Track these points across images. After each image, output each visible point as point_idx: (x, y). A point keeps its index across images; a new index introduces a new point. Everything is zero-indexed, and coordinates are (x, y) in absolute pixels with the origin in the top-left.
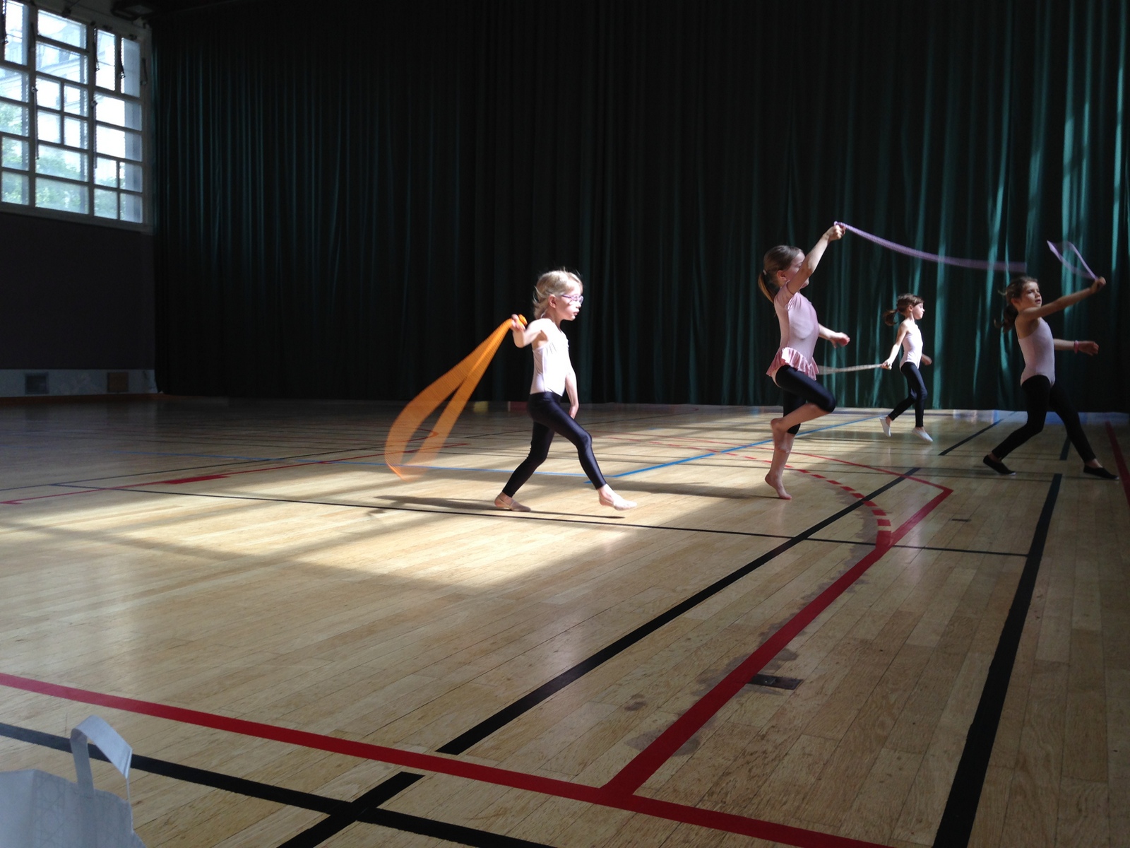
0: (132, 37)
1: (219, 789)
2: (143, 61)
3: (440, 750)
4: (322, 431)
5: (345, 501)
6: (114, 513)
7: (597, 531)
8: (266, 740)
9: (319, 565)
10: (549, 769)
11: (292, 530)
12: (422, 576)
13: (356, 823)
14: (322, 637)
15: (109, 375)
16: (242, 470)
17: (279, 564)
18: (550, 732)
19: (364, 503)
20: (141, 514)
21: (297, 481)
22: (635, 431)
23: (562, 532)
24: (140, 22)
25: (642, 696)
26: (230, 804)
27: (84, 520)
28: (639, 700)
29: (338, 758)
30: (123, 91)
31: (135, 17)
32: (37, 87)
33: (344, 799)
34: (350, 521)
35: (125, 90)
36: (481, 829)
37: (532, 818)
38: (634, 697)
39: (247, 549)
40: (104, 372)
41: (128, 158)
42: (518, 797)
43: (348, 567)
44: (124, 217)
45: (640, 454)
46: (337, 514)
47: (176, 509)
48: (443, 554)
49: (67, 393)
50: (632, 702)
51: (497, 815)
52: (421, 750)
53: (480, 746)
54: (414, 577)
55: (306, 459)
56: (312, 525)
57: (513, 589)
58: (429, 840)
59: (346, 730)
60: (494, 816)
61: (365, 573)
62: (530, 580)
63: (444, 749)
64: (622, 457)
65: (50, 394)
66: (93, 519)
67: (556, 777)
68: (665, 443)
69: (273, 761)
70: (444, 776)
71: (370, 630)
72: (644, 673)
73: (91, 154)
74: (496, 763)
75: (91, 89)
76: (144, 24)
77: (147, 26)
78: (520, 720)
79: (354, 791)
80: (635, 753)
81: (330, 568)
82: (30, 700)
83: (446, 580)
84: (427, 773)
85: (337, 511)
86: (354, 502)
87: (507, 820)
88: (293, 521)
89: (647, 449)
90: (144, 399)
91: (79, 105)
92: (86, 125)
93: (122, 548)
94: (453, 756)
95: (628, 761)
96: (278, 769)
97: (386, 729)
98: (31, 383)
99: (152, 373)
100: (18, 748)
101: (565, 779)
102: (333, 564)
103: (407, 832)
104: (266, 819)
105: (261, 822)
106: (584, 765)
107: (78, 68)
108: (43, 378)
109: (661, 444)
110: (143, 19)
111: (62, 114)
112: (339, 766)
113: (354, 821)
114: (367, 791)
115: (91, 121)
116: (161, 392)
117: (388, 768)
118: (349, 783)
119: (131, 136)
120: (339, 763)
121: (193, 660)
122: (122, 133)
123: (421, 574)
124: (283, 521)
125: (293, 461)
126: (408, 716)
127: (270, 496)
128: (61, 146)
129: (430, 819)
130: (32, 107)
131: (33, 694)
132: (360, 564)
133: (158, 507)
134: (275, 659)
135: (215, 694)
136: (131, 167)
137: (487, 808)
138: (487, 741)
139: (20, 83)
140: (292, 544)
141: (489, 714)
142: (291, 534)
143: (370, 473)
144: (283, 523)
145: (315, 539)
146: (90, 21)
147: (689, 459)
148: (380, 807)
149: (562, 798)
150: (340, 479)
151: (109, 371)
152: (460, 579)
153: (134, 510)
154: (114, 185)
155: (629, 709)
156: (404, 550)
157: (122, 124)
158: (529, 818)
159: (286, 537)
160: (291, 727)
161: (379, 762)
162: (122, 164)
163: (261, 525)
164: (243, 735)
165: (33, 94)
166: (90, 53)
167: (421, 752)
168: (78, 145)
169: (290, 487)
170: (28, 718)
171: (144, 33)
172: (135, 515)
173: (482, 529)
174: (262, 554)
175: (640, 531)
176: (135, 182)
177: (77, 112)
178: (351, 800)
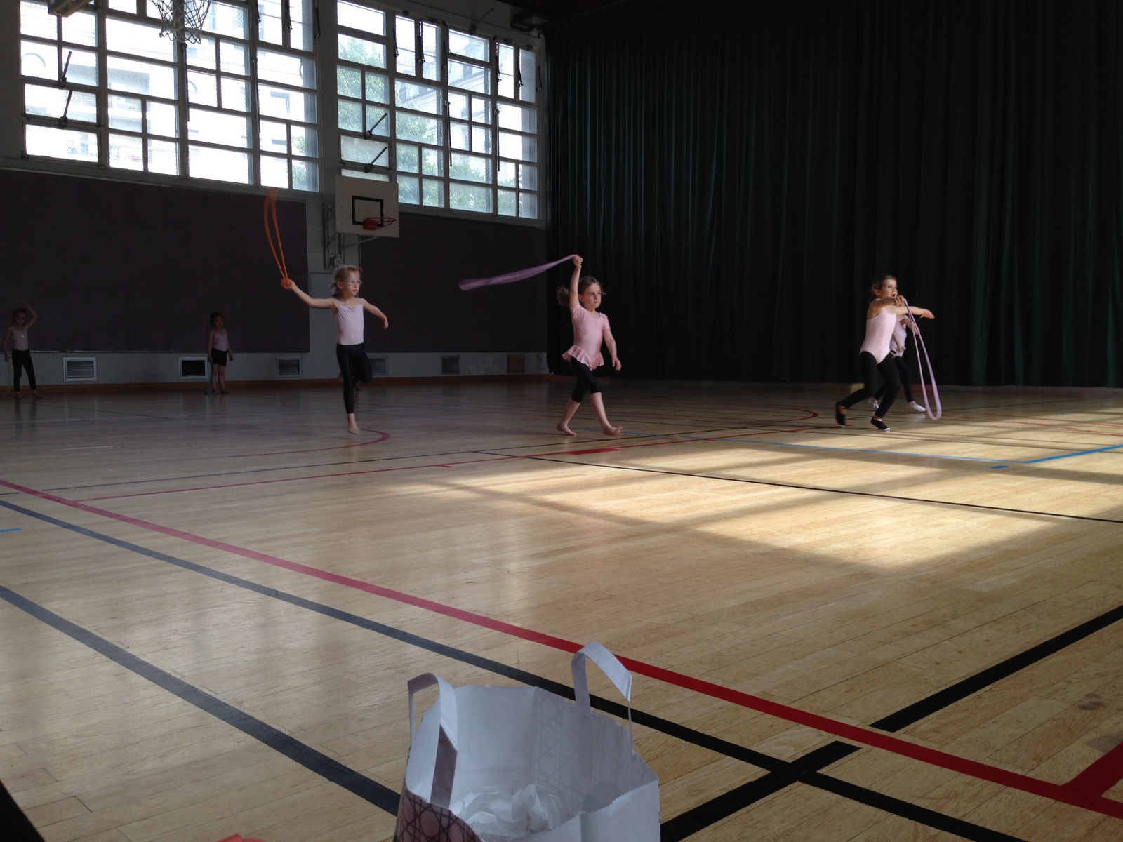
0: (529, 48)
1: (661, 732)
2: (538, 69)
3: (873, 725)
4: (701, 410)
5: (734, 476)
6: (529, 479)
7: (1014, 519)
8: (696, 693)
9: (719, 536)
10: (999, 759)
11: (689, 501)
12: (824, 552)
13: (797, 783)
14: (734, 603)
15: (508, 356)
16: (633, 444)
17: (681, 531)
18: (994, 722)
19: (754, 479)
20: (551, 480)
21: (686, 455)
22: (1042, 415)
23: (973, 518)
24: (535, 33)
25: (1097, 696)
26: (673, 747)
27: (505, 483)
28: (1094, 700)
29: (768, 719)
30: (521, 99)
31: (531, 28)
32: (449, 100)
33: (782, 759)
34: (743, 496)
35: (522, 98)
36: (932, 809)
37: (987, 806)
38: (1088, 696)
39: (650, 517)
40: (505, 355)
41: (525, 160)
42: (968, 784)
43: (746, 538)
44: (522, 215)
45: (1054, 440)
46: (729, 488)
47: (580, 477)
48: (844, 532)
49: (476, 374)
50: (1086, 702)
51: (948, 797)
52: (853, 723)
53: (916, 727)
54: (817, 553)
55: (691, 436)
56: (707, 498)
57: (927, 573)
58: (877, 811)
59: (773, 693)
60: (945, 798)
61: (766, 545)
62: (943, 565)
63: (877, 725)
64: (1031, 443)
65: (462, 375)
66: (513, 482)
67: (1008, 768)
68: (1082, 429)
69: (706, 714)
70: (883, 752)
71: (780, 601)
72: (1096, 672)
73: (494, 158)
74: (938, 746)
75: (494, 98)
76: (539, 34)
77: (542, 36)
78: (957, 706)
79: (792, 753)
80: (1098, 755)
81: (730, 538)
82: (485, 634)
83: (850, 558)
84: (864, 746)
85: (729, 485)
86: (743, 477)
87: (958, 804)
88: (687, 493)
89: (1062, 434)
90: (538, 379)
91: (484, 115)
92: (490, 132)
93: (541, 509)
94: (889, 733)
95: (1091, 762)
96: (712, 721)
97: (812, 697)
98: (447, 364)
99: (544, 355)
100: (481, 675)
101: (1019, 772)
102: (732, 535)
103: (852, 800)
104: (708, 767)
105: (704, 768)
106: (1039, 760)
107: (483, 81)
108: (456, 360)
109: (1077, 430)
110: (538, 29)
111: (470, 123)
112: (772, 726)
113: (795, 781)
114: (803, 755)
115: (494, 129)
116: (553, 373)
117: (820, 735)
118: (784, 744)
119: (527, 139)
120: (771, 723)
121: (618, 612)
122: (520, 138)
123: (823, 550)
124: (678, 492)
125: (679, 438)
126: (833, 687)
127: (663, 469)
128: (470, 153)
129: (874, 790)
130: (445, 119)
131: (486, 630)
132: (759, 537)
133: (565, 474)
134: (692, 619)
135: (643, 645)
136: (528, 168)
137: (935, 789)
138: (924, 723)
139: (435, 98)
140: (690, 514)
141: (921, 696)
142: (688, 505)
143: (755, 451)
144: (678, 495)
145: (710, 511)
146: (492, 36)
147: (1115, 447)
148: (821, 771)
149: (1018, 791)
150: (728, 455)
151: (510, 354)
152: (866, 558)
153: (546, 477)
154: (513, 185)
155: (1084, 708)
156: (801, 526)
157: (520, 129)
158: (984, 806)
159: (684, 507)
160: (719, 683)
161: (812, 728)
162: (520, 166)
163: (658, 495)
164: (674, 685)
165: (446, 106)
166: (492, 65)
167: (854, 725)
168: (483, 151)
169: (679, 461)
170: (486, 649)
171: (539, 42)
172: (547, 481)
173: (881, 510)
174: (663, 521)
175: (1068, 521)
176: (531, 181)
177: (482, 121)
178: (790, 761)
